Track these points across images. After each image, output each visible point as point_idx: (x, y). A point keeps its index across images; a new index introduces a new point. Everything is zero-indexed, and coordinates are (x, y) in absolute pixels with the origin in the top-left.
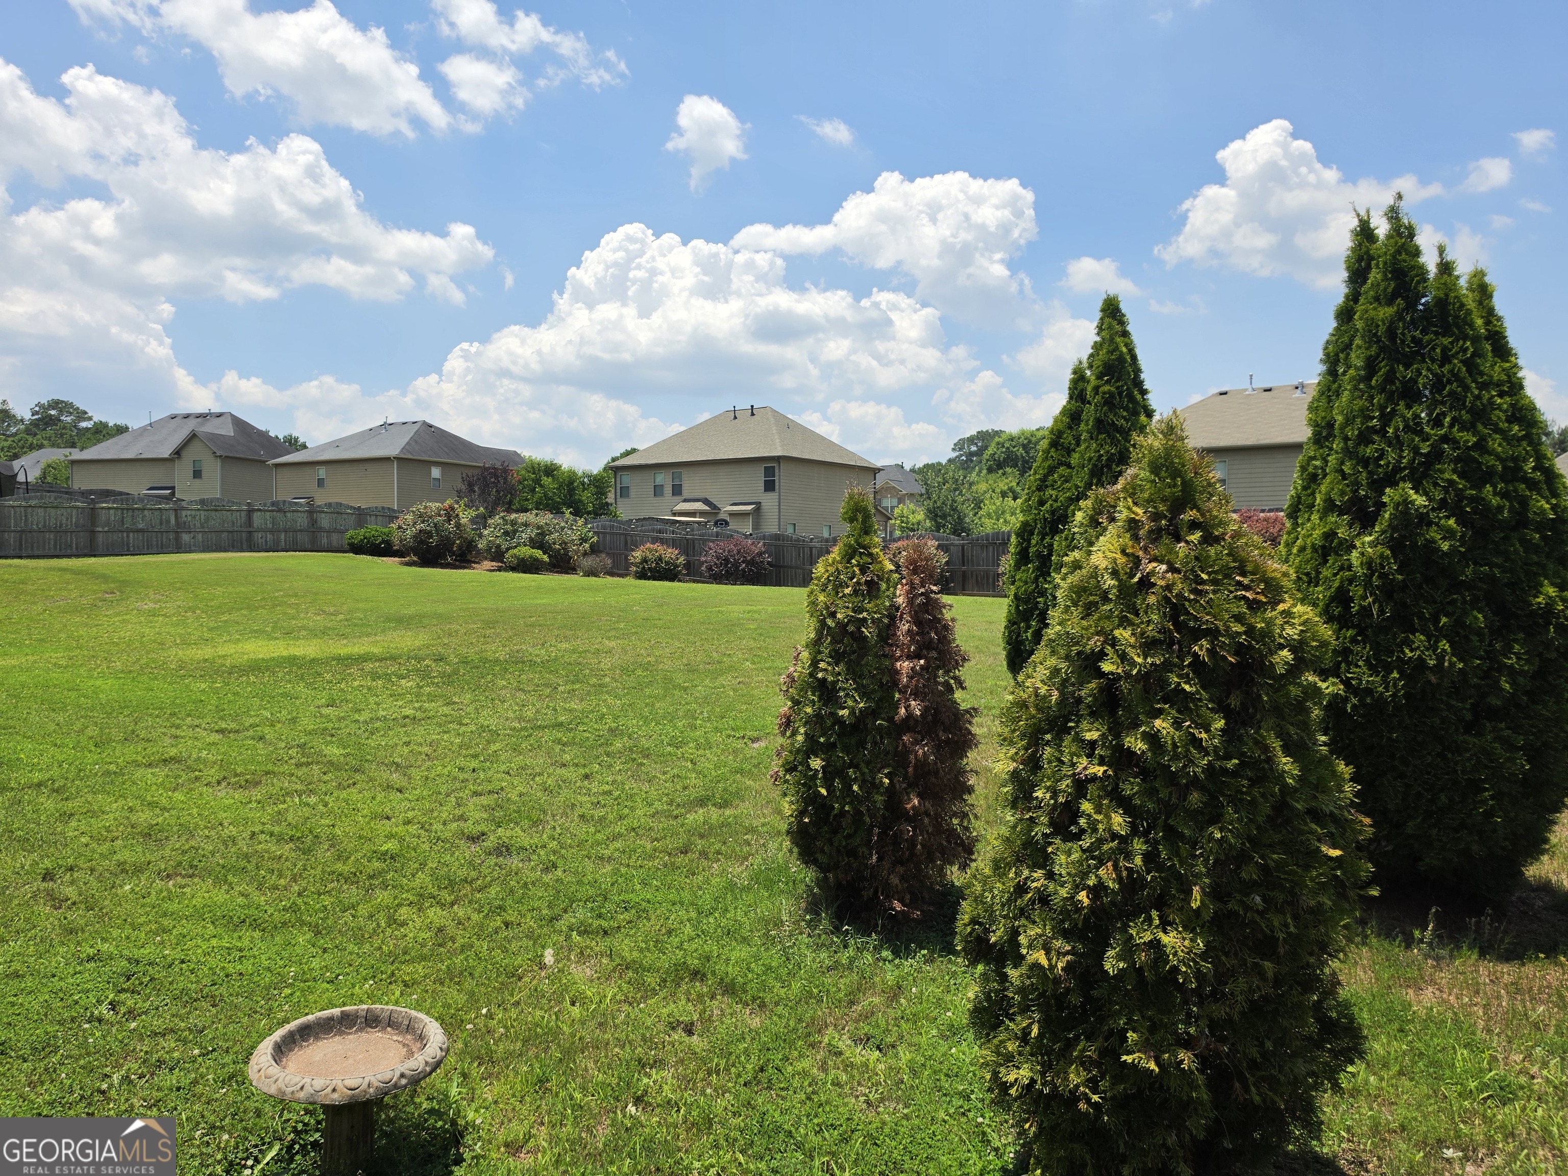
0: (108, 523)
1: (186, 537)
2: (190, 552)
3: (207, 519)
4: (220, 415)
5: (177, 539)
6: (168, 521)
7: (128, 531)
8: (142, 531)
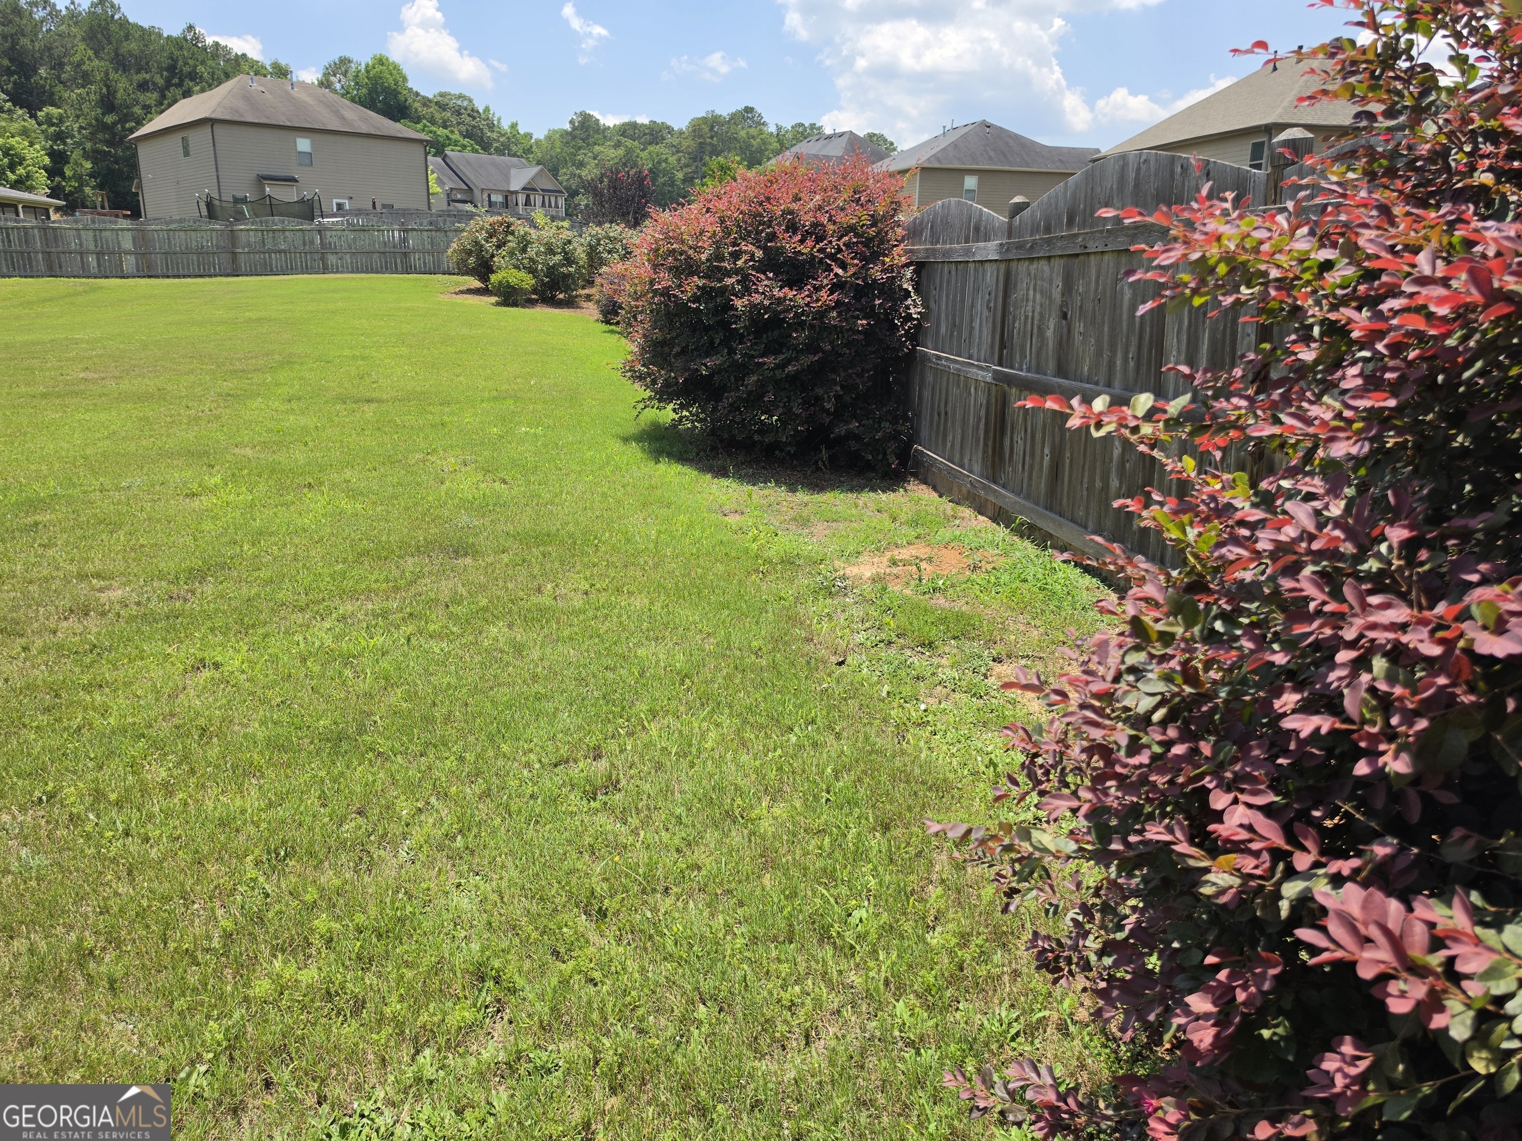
0: (247, 244)
1: (332, 259)
2: (337, 272)
3: (354, 240)
4: (841, 135)
5: (324, 260)
6: (312, 242)
8: (284, 252)
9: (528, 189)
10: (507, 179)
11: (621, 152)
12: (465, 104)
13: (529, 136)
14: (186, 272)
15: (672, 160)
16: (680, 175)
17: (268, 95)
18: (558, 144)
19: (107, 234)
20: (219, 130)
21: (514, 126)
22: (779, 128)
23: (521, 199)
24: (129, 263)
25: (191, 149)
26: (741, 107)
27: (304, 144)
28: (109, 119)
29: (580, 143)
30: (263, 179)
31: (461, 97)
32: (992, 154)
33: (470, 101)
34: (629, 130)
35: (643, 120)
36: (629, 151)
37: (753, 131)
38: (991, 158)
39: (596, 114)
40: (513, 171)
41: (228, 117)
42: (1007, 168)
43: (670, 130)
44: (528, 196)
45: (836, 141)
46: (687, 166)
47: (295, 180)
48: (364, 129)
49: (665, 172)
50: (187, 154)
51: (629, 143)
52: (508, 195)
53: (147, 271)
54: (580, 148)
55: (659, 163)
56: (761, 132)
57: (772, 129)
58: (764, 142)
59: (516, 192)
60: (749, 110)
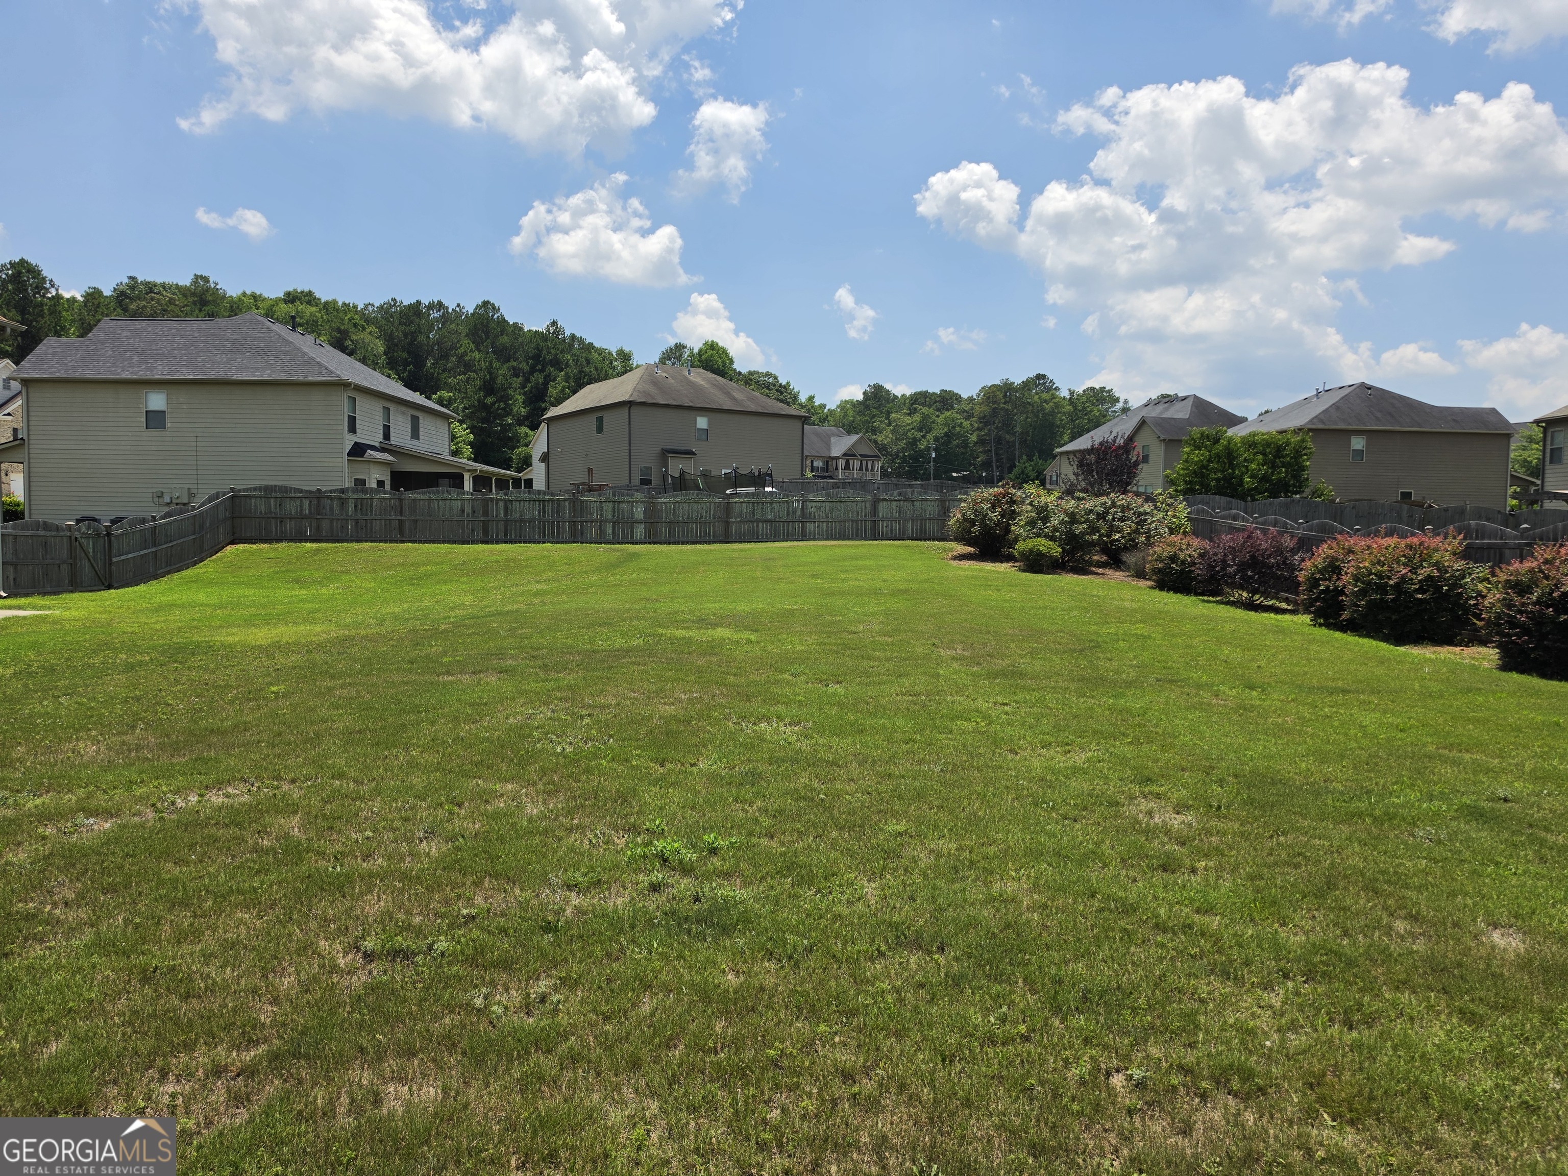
0: (741, 515)
1: (810, 527)
2: (814, 539)
3: (832, 510)
4: (1185, 398)
5: (803, 528)
6: (794, 512)
7: (758, 521)
8: (770, 521)
9: (849, 455)
10: (828, 446)
11: (917, 418)
12: (771, 380)
13: (823, 406)
14: (685, 539)
15: (966, 424)
16: (974, 438)
17: (671, 381)
18: (851, 413)
19: (624, 506)
20: (635, 411)
21: (811, 398)
22: (1072, 393)
23: (841, 463)
24: (639, 531)
25: (605, 427)
26: (1032, 374)
27: (702, 422)
28: (489, 400)
29: (875, 412)
30: (666, 454)
31: (768, 374)
32: (1379, 415)
33: (776, 378)
34: (921, 399)
35: (935, 388)
36: (925, 417)
37: (1045, 396)
38: (1378, 419)
39: (888, 386)
40: (833, 439)
41: (643, 400)
42: (1397, 428)
43: (958, 398)
44: (848, 461)
45: (1178, 405)
46: (978, 429)
47: (693, 453)
48: (753, 407)
49: (959, 436)
50: (600, 429)
51: (925, 410)
52: (829, 461)
53: (652, 539)
54: (874, 416)
55: (954, 427)
56: (1054, 397)
57: (1064, 393)
58: (1057, 405)
59: (837, 458)
60: (1040, 377)
